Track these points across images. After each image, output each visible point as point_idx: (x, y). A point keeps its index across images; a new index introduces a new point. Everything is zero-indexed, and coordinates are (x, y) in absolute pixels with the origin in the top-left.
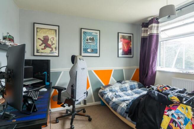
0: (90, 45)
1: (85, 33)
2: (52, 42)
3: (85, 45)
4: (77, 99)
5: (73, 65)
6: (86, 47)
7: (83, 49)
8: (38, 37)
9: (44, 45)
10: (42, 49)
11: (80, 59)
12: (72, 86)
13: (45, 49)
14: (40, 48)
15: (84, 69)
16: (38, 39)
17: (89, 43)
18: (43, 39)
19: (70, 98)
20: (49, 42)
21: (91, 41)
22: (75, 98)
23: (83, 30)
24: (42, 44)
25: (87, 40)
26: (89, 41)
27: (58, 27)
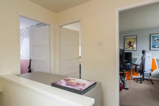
0: (158, 43)
1: (153, 37)
2: (133, 44)
3: (153, 44)
4: (145, 71)
5: (143, 55)
6: (154, 44)
7: (152, 46)
8: (127, 42)
9: (129, 46)
10: (128, 47)
11: (147, 52)
12: (143, 64)
13: (129, 47)
14: (127, 47)
15: (150, 57)
16: (127, 43)
17: (157, 42)
18: (128, 43)
19: (141, 69)
20: (132, 44)
21: (158, 41)
22: (144, 70)
23: (152, 35)
24: (128, 45)
25: (155, 40)
26: (157, 41)
27: (136, 36)
